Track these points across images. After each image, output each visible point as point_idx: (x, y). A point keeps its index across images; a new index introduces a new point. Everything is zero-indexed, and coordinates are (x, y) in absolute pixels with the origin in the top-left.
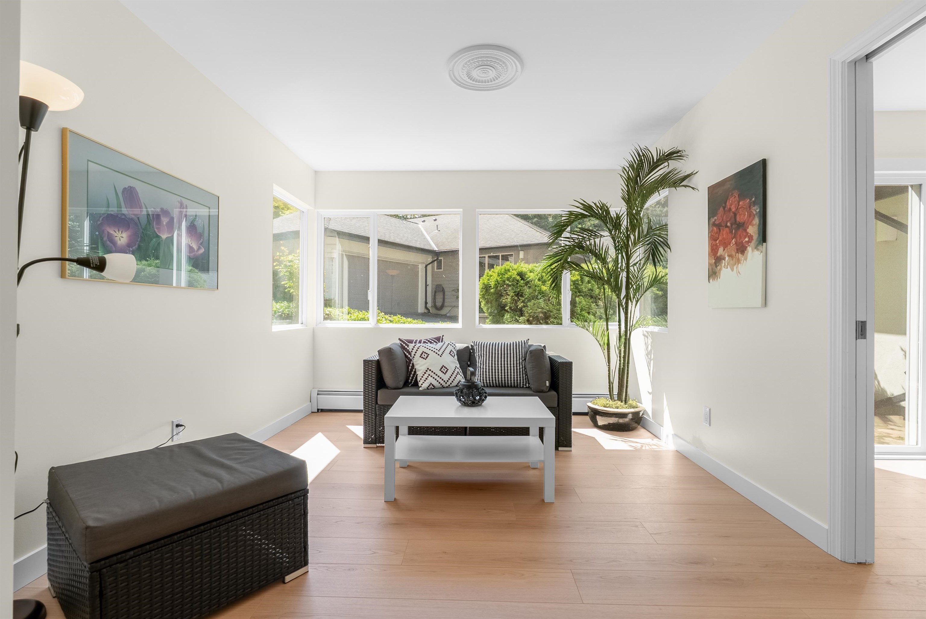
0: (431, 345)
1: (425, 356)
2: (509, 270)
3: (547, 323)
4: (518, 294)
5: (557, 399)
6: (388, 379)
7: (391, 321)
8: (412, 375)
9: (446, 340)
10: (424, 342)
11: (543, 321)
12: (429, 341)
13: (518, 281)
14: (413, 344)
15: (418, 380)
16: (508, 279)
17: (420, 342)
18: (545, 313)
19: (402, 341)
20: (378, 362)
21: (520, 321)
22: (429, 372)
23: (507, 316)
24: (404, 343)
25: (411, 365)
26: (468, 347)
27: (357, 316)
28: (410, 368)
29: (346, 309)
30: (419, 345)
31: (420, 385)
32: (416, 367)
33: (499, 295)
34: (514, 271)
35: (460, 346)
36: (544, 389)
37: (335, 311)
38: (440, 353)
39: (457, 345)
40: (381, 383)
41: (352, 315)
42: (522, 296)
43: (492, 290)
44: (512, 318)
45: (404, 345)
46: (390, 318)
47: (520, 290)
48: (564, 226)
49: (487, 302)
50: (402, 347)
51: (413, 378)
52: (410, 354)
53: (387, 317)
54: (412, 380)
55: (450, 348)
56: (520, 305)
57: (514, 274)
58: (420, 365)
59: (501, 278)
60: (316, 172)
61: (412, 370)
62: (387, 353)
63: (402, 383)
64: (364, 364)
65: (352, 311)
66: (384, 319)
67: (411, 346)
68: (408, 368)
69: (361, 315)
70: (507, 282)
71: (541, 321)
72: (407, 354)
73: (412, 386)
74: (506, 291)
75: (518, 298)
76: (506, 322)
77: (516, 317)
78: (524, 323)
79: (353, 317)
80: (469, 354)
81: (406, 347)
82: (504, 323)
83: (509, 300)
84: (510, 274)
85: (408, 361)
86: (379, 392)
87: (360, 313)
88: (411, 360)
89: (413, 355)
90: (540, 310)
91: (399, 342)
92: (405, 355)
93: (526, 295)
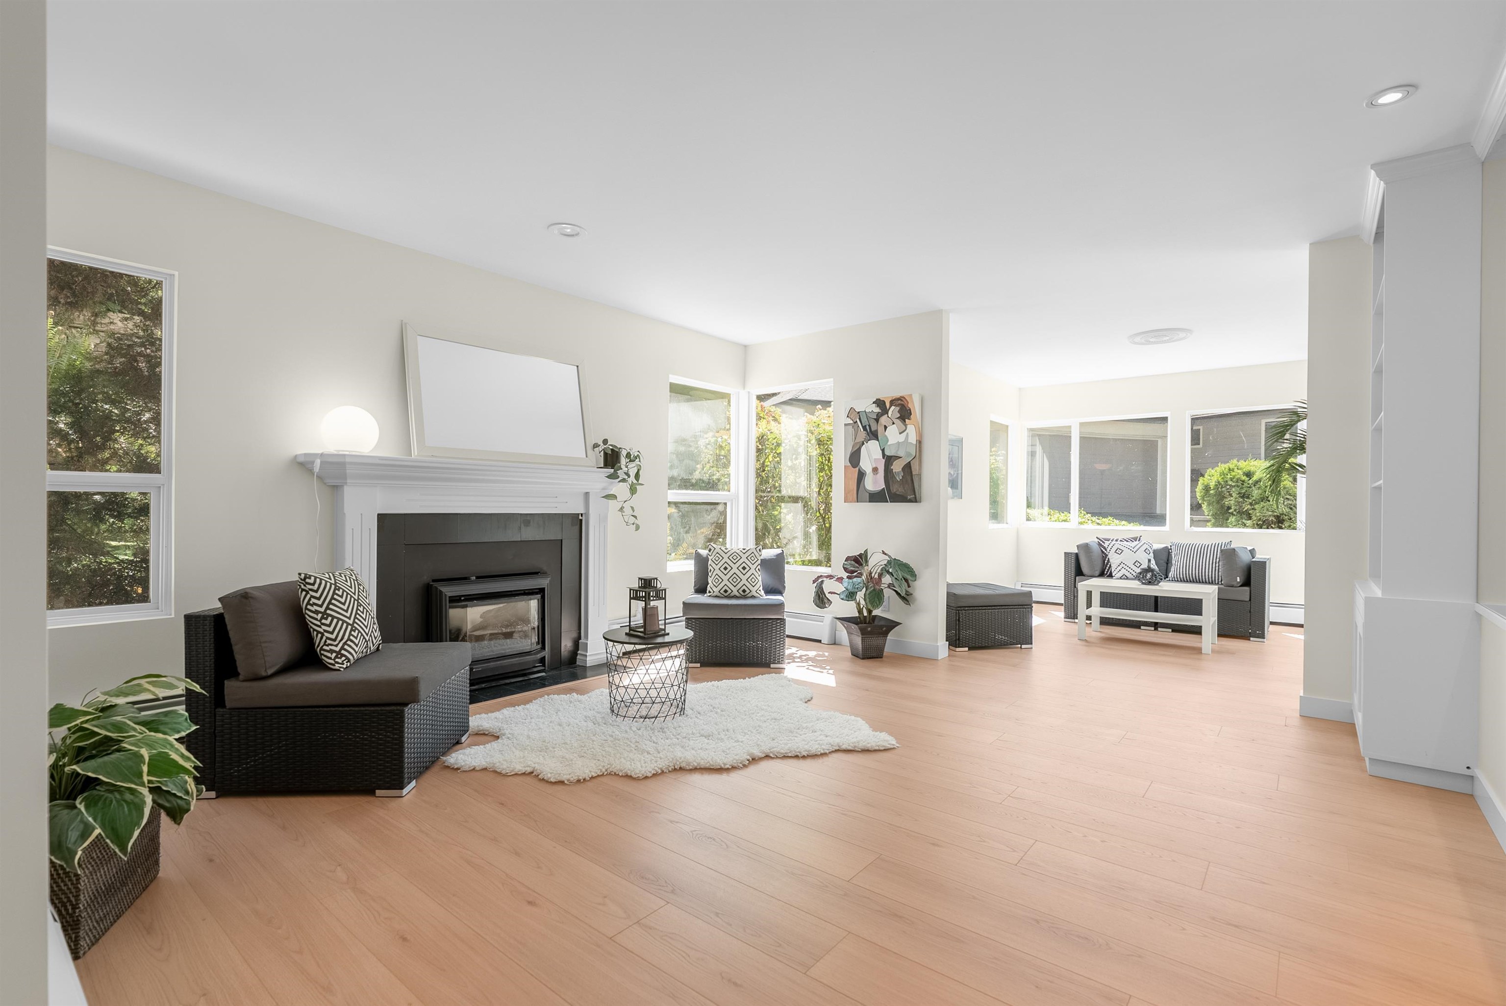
0: (1128, 543)
1: (1119, 552)
2: (1233, 470)
3: (1281, 528)
4: (1243, 496)
5: (1248, 593)
6: (1085, 569)
7: (1098, 524)
8: (1107, 568)
9: (1143, 540)
10: (1121, 541)
11: (1275, 525)
12: (1125, 540)
13: (1243, 481)
14: (1109, 542)
15: (1113, 571)
16: (1231, 479)
17: (1117, 541)
18: (1277, 517)
19: (1100, 539)
20: (1077, 555)
21: (1247, 525)
22: (1122, 565)
23: (1232, 519)
24: (1101, 541)
25: (1107, 559)
26: (1166, 547)
27: (1058, 518)
28: (1106, 562)
29: (1046, 509)
30: (1115, 542)
31: (1113, 575)
32: (1111, 561)
33: (1221, 497)
34: (1239, 471)
35: (1157, 546)
36: (1235, 584)
37: (1033, 512)
38: (1134, 550)
39: (1153, 545)
40: (1079, 572)
41: (1052, 517)
42: (1248, 498)
43: (1212, 492)
44: (1239, 521)
45: (1101, 542)
46: (1098, 521)
47: (1246, 491)
48: (1287, 426)
49: (1209, 505)
50: (1100, 545)
51: (1108, 570)
52: (1106, 550)
53: (1094, 519)
54: (1107, 572)
55: (1145, 546)
56: (1247, 507)
57: (1239, 474)
58: (1114, 560)
59: (1223, 478)
60: (1020, 389)
61: (1107, 564)
62: (1085, 547)
63: (1097, 573)
64: (1065, 555)
65: (1052, 512)
66: (1090, 521)
67: (1107, 543)
68: (1104, 562)
69: (1063, 516)
70: (1230, 483)
71: (1273, 526)
72: (1104, 550)
73: (1108, 576)
74: (1229, 492)
75: (1244, 500)
76: (1230, 526)
77: (1244, 521)
78: (1253, 527)
79: (1053, 519)
80: (1167, 554)
81: (1103, 544)
82: (1228, 527)
83: (1232, 502)
84: (1233, 474)
85: (1104, 556)
86: (1077, 578)
87: (1062, 514)
88: (1107, 555)
89: (1108, 551)
90: (1270, 513)
91: (1097, 540)
92: (1102, 551)
93: (1253, 496)
